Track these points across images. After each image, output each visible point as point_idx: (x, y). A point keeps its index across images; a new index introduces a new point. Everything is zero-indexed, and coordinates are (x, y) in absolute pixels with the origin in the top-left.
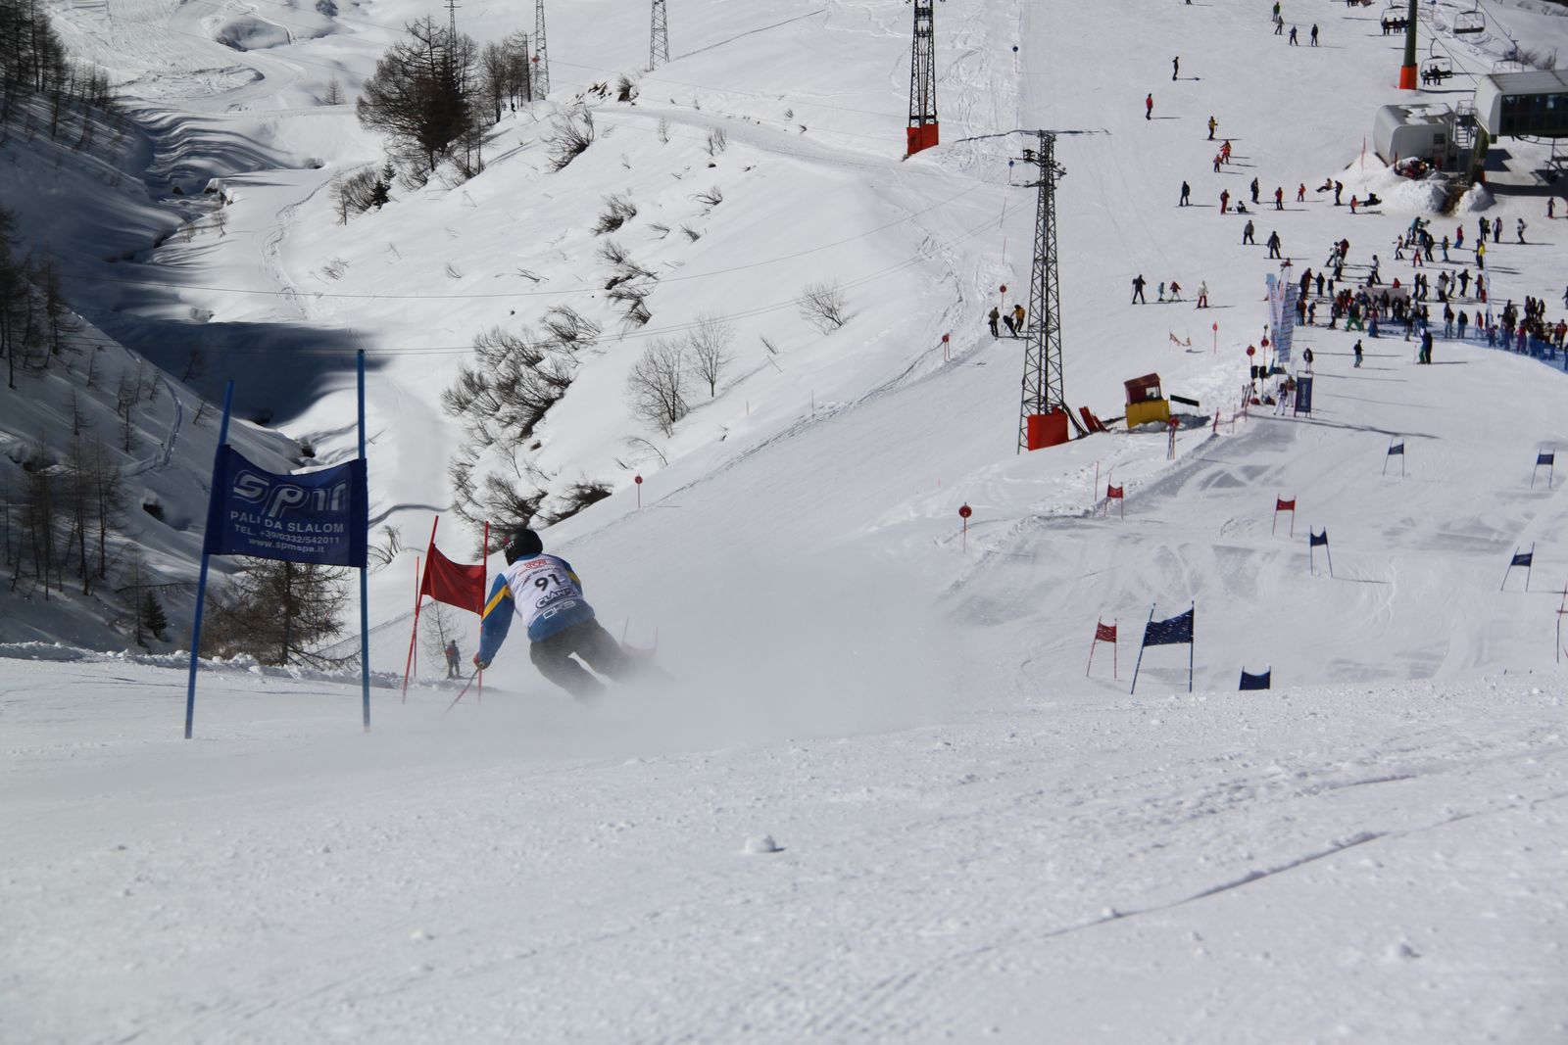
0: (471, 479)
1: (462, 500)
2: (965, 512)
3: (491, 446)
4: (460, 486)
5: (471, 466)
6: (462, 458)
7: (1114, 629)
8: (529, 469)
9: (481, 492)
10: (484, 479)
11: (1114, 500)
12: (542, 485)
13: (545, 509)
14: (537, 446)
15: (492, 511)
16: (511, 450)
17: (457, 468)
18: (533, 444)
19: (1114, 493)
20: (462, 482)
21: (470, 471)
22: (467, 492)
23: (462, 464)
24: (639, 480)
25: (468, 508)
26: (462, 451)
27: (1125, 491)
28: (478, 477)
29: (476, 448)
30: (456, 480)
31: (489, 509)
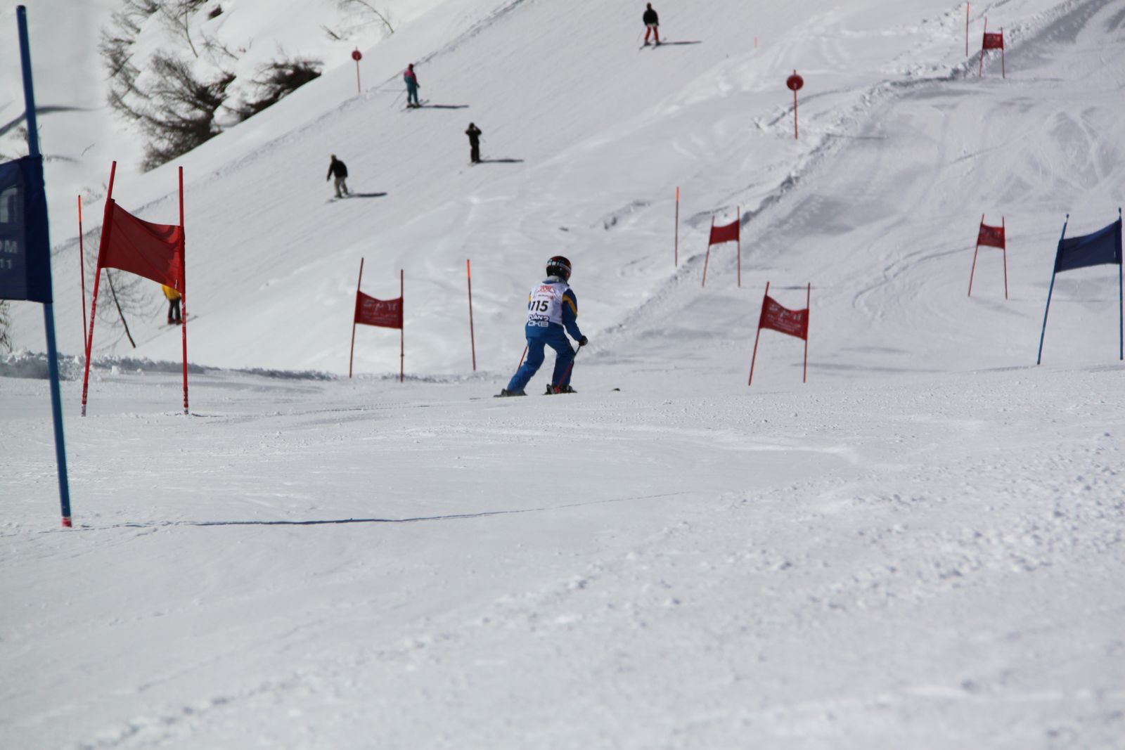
0: (131, 60)
1: (120, 89)
2: (795, 83)
3: (155, 15)
4: (117, 71)
5: (130, 43)
6: (117, 32)
7: (1002, 230)
8: (208, 45)
9: (146, 78)
10: (149, 60)
11: (991, 53)
12: (228, 66)
13: (234, 98)
14: (217, 13)
15: (161, 102)
16: (182, 19)
17: (111, 46)
18: (211, 9)
19: (992, 41)
20: (119, 65)
21: (129, 50)
22: (127, 78)
23: (117, 40)
24: (357, 56)
25: (130, 100)
26: (116, 22)
27: (1006, 40)
28: (140, 58)
29: (136, 18)
30: (110, 62)
31: (158, 101)
